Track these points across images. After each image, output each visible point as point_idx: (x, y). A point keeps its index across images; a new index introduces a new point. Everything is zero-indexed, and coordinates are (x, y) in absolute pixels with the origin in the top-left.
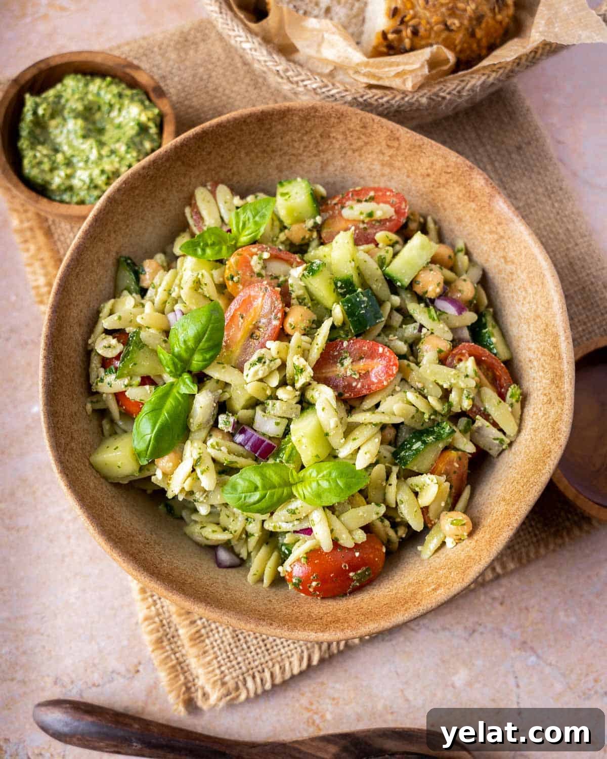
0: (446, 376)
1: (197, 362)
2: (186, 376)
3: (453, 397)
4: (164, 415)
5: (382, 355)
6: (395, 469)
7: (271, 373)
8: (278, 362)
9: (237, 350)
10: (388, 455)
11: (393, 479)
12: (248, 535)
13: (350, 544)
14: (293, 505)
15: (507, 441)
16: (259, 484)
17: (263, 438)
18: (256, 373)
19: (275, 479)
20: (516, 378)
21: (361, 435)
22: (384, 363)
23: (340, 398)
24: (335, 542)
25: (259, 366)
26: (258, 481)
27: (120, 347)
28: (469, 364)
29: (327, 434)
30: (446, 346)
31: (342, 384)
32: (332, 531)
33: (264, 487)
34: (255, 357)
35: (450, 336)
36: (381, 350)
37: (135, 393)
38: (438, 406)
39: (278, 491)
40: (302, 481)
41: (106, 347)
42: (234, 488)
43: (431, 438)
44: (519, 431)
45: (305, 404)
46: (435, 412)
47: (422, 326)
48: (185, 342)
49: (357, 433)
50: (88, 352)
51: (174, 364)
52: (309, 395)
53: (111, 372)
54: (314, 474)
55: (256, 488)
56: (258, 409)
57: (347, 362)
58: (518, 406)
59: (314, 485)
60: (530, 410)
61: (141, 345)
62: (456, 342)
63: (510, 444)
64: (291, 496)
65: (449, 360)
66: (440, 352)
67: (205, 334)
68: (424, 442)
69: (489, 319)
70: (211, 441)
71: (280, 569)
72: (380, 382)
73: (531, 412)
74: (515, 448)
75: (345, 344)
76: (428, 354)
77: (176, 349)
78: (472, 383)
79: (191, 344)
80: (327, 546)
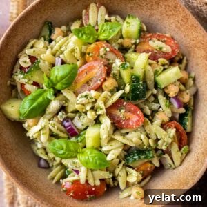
0: (161, 133)
1: (58, 86)
2: (52, 90)
3: (160, 142)
4: (36, 104)
5: (138, 115)
6: (123, 162)
7: (88, 103)
8: (93, 100)
9: (79, 86)
10: (123, 155)
11: (121, 166)
12: (54, 160)
13: (92, 184)
14: (76, 161)
15: (173, 167)
16: (65, 148)
17: (74, 128)
18: (82, 101)
19: (72, 148)
20: (189, 143)
21: (115, 145)
22: (138, 118)
23: (113, 124)
24: (87, 181)
25: (84, 99)
26: (65, 147)
27: (30, 64)
28: (172, 132)
29: (101, 139)
30: (166, 119)
31: (117, 119)
32: (87, 177)
33: (66, 150)
34: (84, 94)
35: (170, 116)
36: (138, 113)
37: (28, 87)
38: (152, 144)
39: (71, 153)
40: (83, 153)
41: (24, 61)
42: (54, 144)
43: (143, 157)
44: (180, 165)
45: (97, 121)
46: (150, 146)
47: (160, 107)
48: (56, 77)
49: (113, 143)
50: (17, 59)
51: (49, 84)
52: (101, 118)
53: (22, 73)
54: (89, 153)
55: (63, 149)
56: (77, 115)
57: (123, 111)
58: (184, 155)
59: (87, 157)
60: (188, 159)
61: (38, 68)
62: (171, 119)
63: (174, 169)
64: (76, 157)
65: (165, 126)
66: (163, 121)
67: (66, 77)
68: (139, 157)
69: (190, 113)
70: (51, 122)
71: (61, 181)
72: (133, 125)
73: (188, 160)
74: (175, 170)
75: (125, 103)
76: (158, 120)
77: (52, 78)
78: (170, 141)
79: (58, 79)
80: (83, 181)
